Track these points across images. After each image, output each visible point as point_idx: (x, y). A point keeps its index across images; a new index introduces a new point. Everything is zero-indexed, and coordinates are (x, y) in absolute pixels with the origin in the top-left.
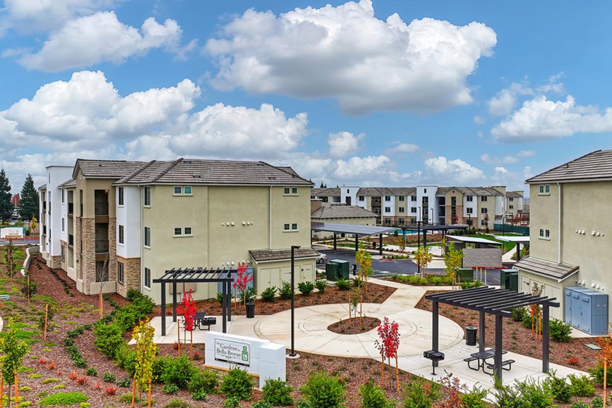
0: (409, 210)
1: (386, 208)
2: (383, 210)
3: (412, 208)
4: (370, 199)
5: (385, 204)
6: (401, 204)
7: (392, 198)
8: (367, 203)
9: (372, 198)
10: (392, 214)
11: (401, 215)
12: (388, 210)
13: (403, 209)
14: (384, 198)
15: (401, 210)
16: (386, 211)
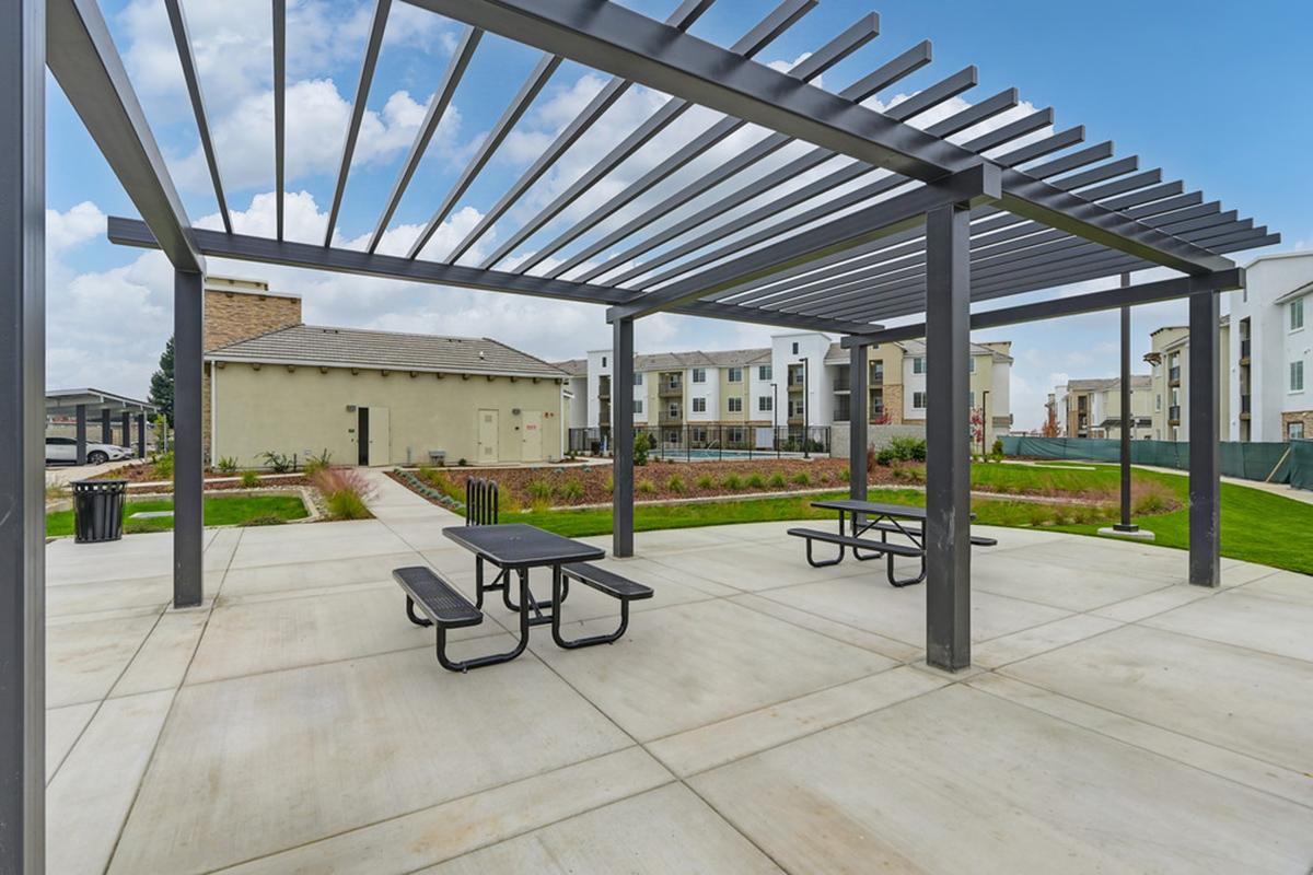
0: (755, 404)
1: (695, 401)
2: (688, 405)
3: (762, 400)
4: (656, 378)
5: (691, 390)
6: (734, 391)
7: (711, 375)
8: (650, 390)
9: (662, 375)
10: (709, 416)
11: (735, 418)
12: (699, 405)
13: (739, 402)
14: (690, 375)
15: (735, 405)
16: (695, 409)
